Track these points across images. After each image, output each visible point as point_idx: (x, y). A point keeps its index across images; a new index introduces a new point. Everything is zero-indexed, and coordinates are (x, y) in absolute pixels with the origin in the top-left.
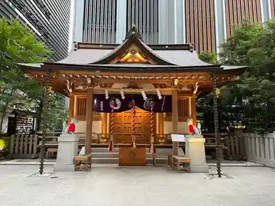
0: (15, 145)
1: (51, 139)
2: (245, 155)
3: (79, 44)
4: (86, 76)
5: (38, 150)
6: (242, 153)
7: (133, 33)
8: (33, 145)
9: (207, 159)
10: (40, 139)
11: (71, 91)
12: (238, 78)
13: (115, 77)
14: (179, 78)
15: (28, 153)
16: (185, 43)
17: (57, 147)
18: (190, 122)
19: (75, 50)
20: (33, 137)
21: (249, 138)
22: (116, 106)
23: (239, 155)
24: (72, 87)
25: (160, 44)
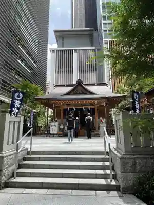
3: (56, 85)
18: (101, 118)
19: (54, 88)
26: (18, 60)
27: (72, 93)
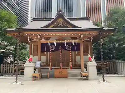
0: (3, 69)
1: (21, 66)
2: (117, 71)
3: (34, 18)
4: (37, 34)
5: (15, 71)
6: (115, 70)
7: (60, 12)
8: (12, 68)
9: (97, 73)
10: (15, 66)
11: (30, 41)
12: (112, 34)
13: (51, 35)
14: (83, 34)
15: (10, 72)
16: (86, 17)
17: (24, 69)
18: (89, 56)
19: (32, 21)
20: (12, 65)
21: (118, 63)
22: (52, 48)
23: (114, 71)
24: (31, 40)
25: (73, 17)
26: (2, 2)
27: (52, 26)
